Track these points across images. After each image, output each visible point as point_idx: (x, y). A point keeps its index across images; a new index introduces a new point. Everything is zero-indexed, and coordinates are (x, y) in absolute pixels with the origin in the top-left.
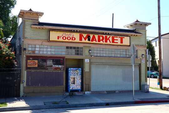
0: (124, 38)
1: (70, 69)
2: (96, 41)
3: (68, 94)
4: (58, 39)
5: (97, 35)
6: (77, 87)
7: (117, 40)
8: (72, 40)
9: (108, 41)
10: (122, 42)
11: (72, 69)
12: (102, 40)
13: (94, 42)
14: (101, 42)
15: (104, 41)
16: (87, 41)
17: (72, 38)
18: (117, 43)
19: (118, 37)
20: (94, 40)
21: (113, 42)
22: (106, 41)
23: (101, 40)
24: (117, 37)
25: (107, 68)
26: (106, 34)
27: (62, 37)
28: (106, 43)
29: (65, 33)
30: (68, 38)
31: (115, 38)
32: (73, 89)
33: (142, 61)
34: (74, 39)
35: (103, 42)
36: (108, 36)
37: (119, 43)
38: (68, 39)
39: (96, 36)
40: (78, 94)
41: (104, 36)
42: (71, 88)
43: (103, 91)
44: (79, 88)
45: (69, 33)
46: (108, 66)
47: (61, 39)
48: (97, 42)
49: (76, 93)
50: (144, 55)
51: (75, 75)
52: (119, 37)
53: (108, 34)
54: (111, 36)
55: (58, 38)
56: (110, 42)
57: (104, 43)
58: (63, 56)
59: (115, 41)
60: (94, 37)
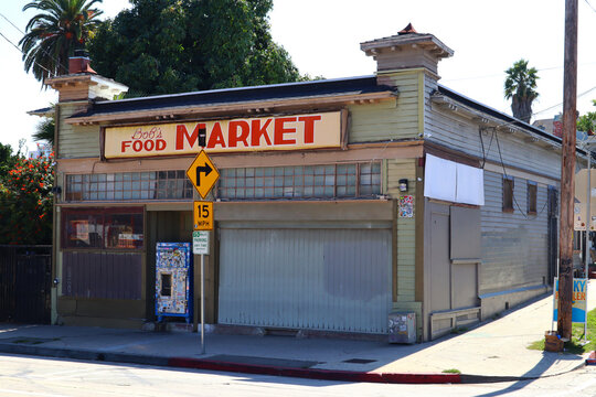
0: (319, 118)
1: (158, 244)
2: (224, 146)
3: (151, 326)
4: (123, 150)
5: (228, 122)
6: (177, 306)
7: (293, 131)
8: (157, 149)
9: (262, 137)
10: (309, 137)
11: (164, 245)
12: (243, 138)
13: (218, 148)
14: (240, 146)
15: (249, 139)
16: (197, 148)
17: (158, 141)
18: (293, 142)
19: (297, 117)
20: (219, 142)
21: (279, 140)
22: (255, 142)
23: (240, 139)
24: (294, 120)
25: (272, 240)
26: (254, 113)
27: (131, 144)
28: (256, 148)
29: (138, 129)
30: (146, 142)
31: (287, 125)
32: (167, 311)
33: (401, 209)
34: (161, 144)
35: (246, 145)
36: (263, 121)
37: (301, 144)
38: (146, 149)
39: (225, 127)
40: (176, 330)
41: (249, 121)
42: (160, 309)
43: (252, 328)
44: (181, 309)
45: (148, 129)
46: (274, 234)
47: (130, 152)
48: (228, 149)
49: (174, 327)
50: (405, 181)
51: (170, 267)
52: (300, 119)
53: (263, 113)
54: (273, 119)
55: (124, 146)
56: (269, 143)
57: (250, 148)
58: (140, 203)
59: (286, 137)
60: (217, 131)
